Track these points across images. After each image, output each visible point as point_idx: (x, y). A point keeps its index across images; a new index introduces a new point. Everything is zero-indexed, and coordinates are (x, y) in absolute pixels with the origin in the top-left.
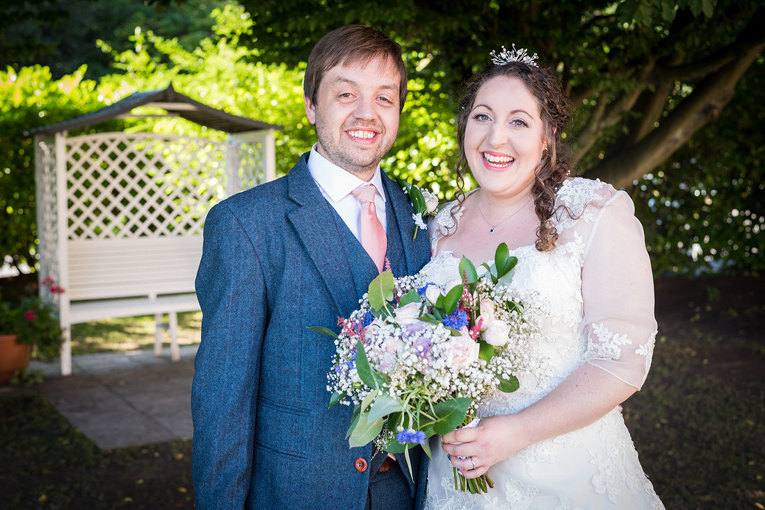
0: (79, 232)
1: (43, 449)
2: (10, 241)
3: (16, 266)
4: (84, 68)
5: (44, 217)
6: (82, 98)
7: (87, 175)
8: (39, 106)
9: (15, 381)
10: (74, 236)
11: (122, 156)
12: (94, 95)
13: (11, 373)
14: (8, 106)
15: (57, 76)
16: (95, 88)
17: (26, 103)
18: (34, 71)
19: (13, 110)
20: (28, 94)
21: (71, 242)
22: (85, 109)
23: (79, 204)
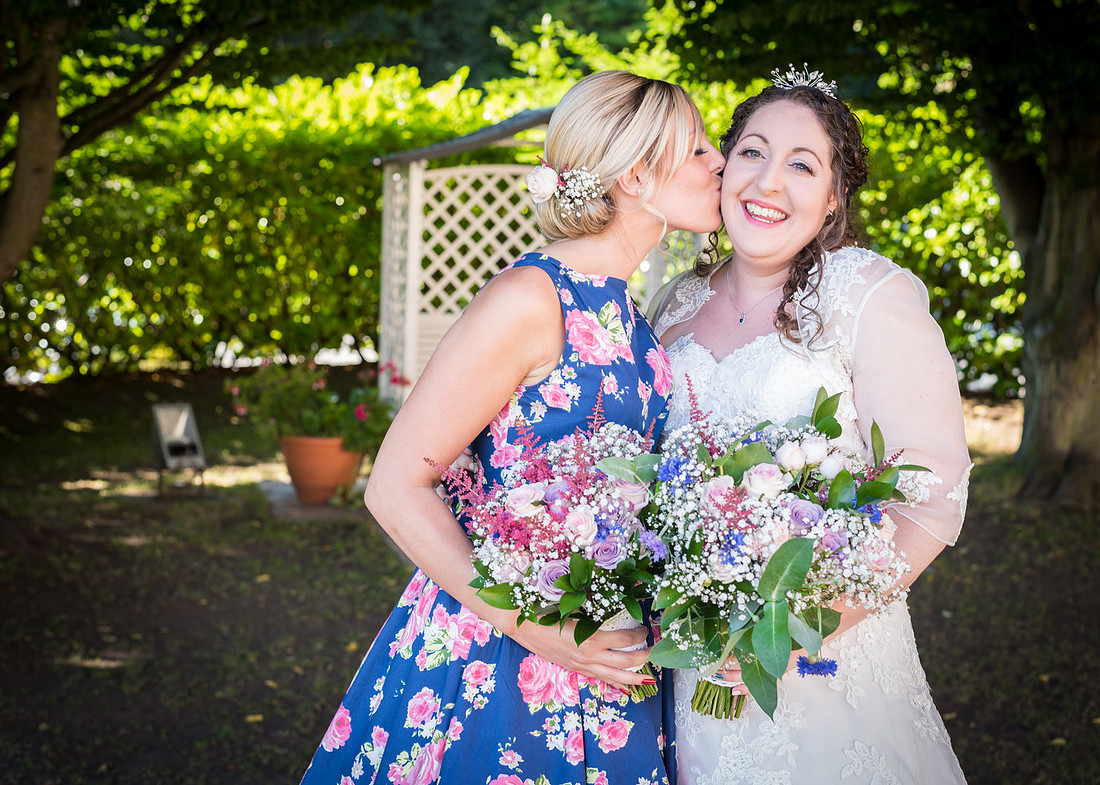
0: (437, 303)
1: (361, 588)
2: (351, 314)
3: (358, 350)
4: (464, 72)
5: (390, 280)
6: (460, 115)
7: (452, 223)
8: (401, 123)
9: (337, 501)
10: (430, 308)
11: (502, 199)
12: (478, 110)
13: (333, 490)
14: (359, 122)
15: (427, 82)
16: (480, 102)
17: (383, 120)
18: (397, 73)
19: (365, 129)
20: (386, 107)
21: (424, 317)
22: (463, 131)
23: (438, 263)
